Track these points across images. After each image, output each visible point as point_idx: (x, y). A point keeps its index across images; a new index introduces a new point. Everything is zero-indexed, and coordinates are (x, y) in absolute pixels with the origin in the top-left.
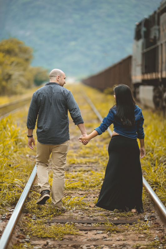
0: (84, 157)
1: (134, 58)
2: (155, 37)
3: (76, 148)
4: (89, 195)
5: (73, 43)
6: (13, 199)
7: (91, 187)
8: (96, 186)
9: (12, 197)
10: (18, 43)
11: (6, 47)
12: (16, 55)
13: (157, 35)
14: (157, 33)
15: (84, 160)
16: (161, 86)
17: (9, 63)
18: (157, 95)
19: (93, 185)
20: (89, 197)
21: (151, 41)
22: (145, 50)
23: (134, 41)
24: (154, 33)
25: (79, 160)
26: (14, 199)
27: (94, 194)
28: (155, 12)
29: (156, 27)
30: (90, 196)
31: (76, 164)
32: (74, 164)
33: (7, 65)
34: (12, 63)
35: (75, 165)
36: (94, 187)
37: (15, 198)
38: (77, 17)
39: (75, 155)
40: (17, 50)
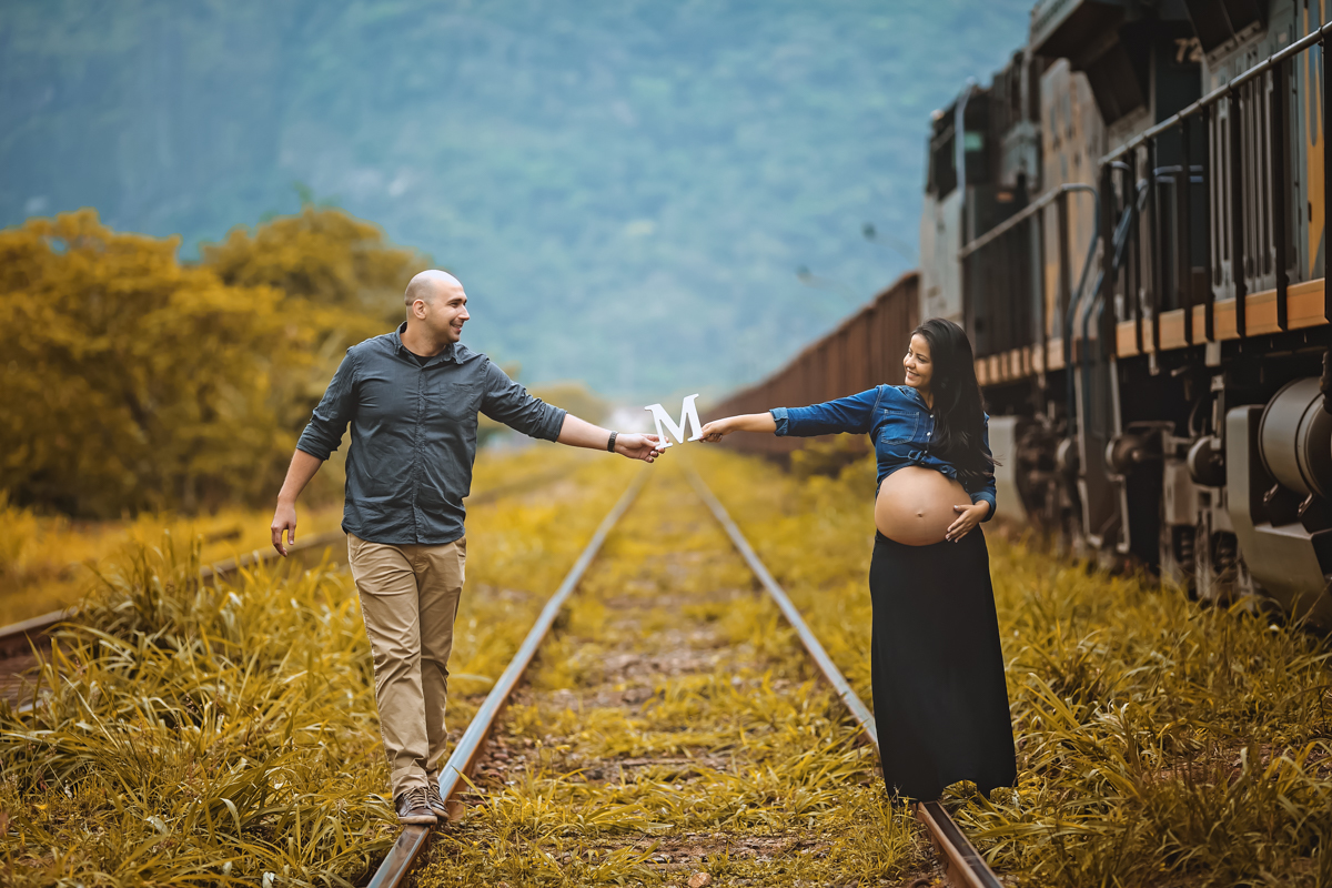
0: (672, 730)
1: (926, 285)
2: (1022, 178)
3: (638, 701)
4: (683, 851)
5: (640, 228)
6: (363, 859)
7: (693, 824)
8: (717, 822)
9: (358, 852)
10: (352, 233)
11: (290, 258)
12: (341, 297)
13: (1032, 170)
14: (1031, 156)
15: (671, 741)
16: (1045, 411)
17: (308, 335)
18: (1033, 455)
19: (705, 816)
20: (684, 859)
21: (1004, 197)
22: (973, 245)
23: (928, 202)
24: (1016, 160)
25: (649, 742)
26: (367, 857)
27: (704, 847)
28: (1018, 58)
29: (1025, 129)
30: (686, 856)
31: (636, 758)
32: (626, 755)
33: (296, 345)
34: (325, 336)
35: (630, 762)
36: (709, 823)
37: (371, 854)
38: (654, 88)
39: (631, 723)
40: (345, 272)
